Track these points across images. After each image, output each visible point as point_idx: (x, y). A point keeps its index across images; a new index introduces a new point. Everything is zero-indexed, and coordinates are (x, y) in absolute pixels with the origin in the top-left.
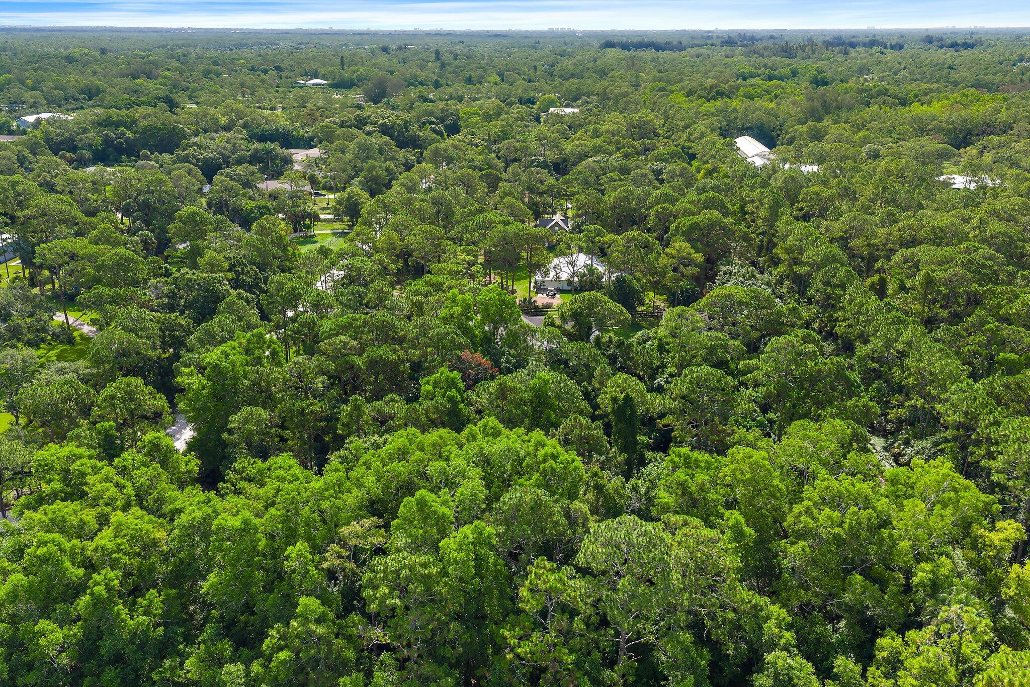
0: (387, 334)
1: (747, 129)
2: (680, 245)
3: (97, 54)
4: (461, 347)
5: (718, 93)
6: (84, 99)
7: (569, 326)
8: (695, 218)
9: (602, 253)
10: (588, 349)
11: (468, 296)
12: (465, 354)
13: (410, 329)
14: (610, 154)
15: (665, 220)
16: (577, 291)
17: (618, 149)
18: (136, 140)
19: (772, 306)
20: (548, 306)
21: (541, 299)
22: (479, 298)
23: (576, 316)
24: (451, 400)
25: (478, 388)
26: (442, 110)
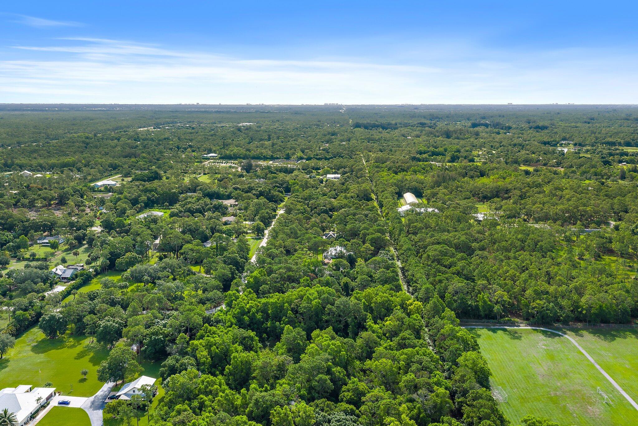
0: (289, 269)
1: (410, 189)
2: (367, 245)
4: (308, 272)
5: (401, 169)
7: (334, 268)
8: (373, 236)
9: (345, 246)
10: (339, 273)
11: (309, 260)
12: (310, 274)
13: (295, 267)
14: (350, 207)
15: (365, 235)
16: (337, 258)
17: (354, 205)
18: (159, 197)
19: (387, 262)
20: (328, 263)
21: (326, 261)
22: (312, 261)
23: (336, 265)
24: (308, 283)
25: (314, 281)
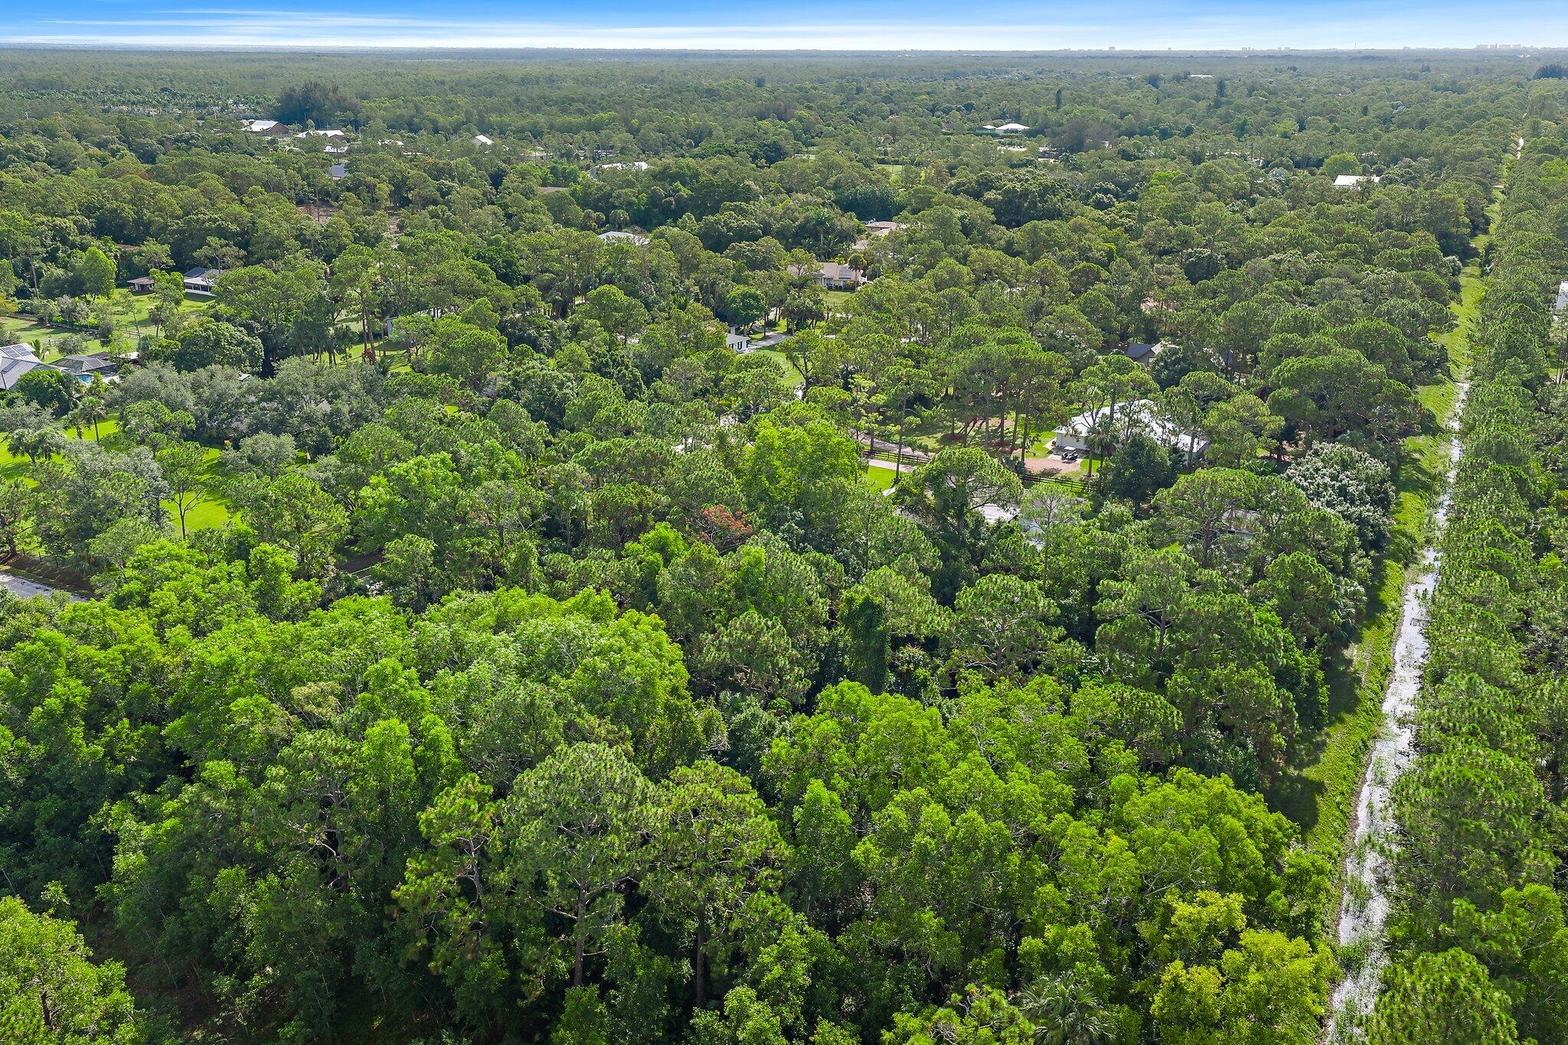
3: (751, 85)
6: (689, 145)
26: (1130, 173)
